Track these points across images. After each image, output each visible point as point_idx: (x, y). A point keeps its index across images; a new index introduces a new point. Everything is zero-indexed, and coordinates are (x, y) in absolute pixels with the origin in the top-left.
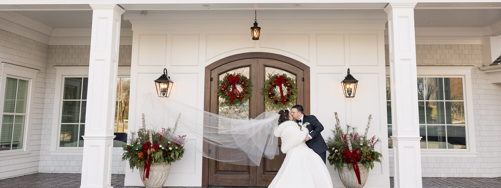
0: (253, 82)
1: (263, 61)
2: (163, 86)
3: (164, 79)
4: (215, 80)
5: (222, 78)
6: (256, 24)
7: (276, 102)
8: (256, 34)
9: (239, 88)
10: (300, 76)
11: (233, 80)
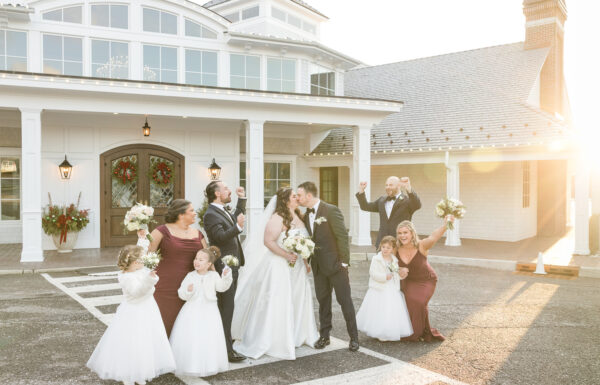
0: (141, 166)
1: (148, 151)
2: (64, 170)
3: (66, 164)
4: (108, 166)
5: (115, 163)
6: (146, 124)
7: (159, 183)
8: (147, 132)
9: (128, 172)
10: (177, 163)
11: (124, 166)
